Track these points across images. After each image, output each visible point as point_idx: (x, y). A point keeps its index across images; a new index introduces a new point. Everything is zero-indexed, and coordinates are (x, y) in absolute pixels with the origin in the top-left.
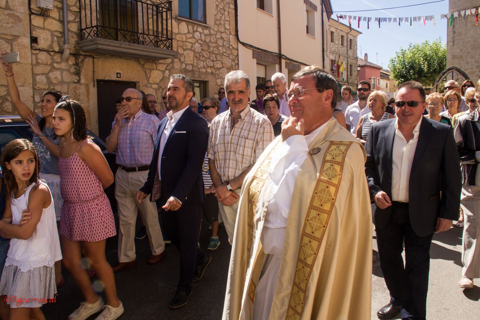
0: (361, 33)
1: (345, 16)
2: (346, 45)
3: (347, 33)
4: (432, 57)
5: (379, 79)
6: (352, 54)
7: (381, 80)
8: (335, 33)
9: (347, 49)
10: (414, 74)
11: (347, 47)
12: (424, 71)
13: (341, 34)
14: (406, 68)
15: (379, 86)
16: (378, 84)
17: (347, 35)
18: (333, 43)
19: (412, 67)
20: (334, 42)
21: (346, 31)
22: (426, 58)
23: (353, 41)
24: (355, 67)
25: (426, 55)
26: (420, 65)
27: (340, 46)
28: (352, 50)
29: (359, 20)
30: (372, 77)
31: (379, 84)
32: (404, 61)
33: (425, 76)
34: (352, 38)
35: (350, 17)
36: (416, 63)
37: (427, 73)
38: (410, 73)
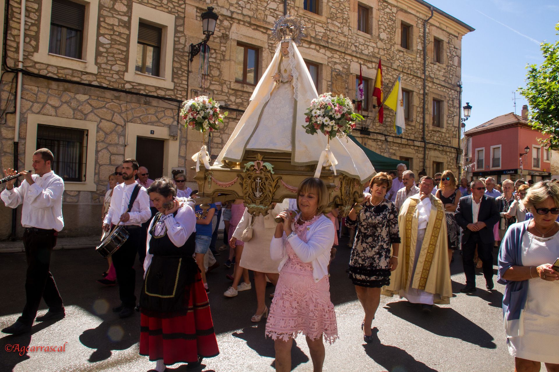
0: (471, 29)
2: (420, 47)
3: (425, 22)
5: (547, 150)
6: (441, 73)
7: (553, 151)
8: (374, 11)
9: (424, 59)
11: (425, 55)
13: (402, 17)
15: (548, 162)
16: (545, 158)
17: (424, 25)
18: (368, 36)
20: (371, 34)
21: (421, 16)
23: (445, 45)
24: (454, 107)
27: (398, 47)
28: (444, 66)
30: (534, 145)
31: (548, 159)
34: (442, 36)
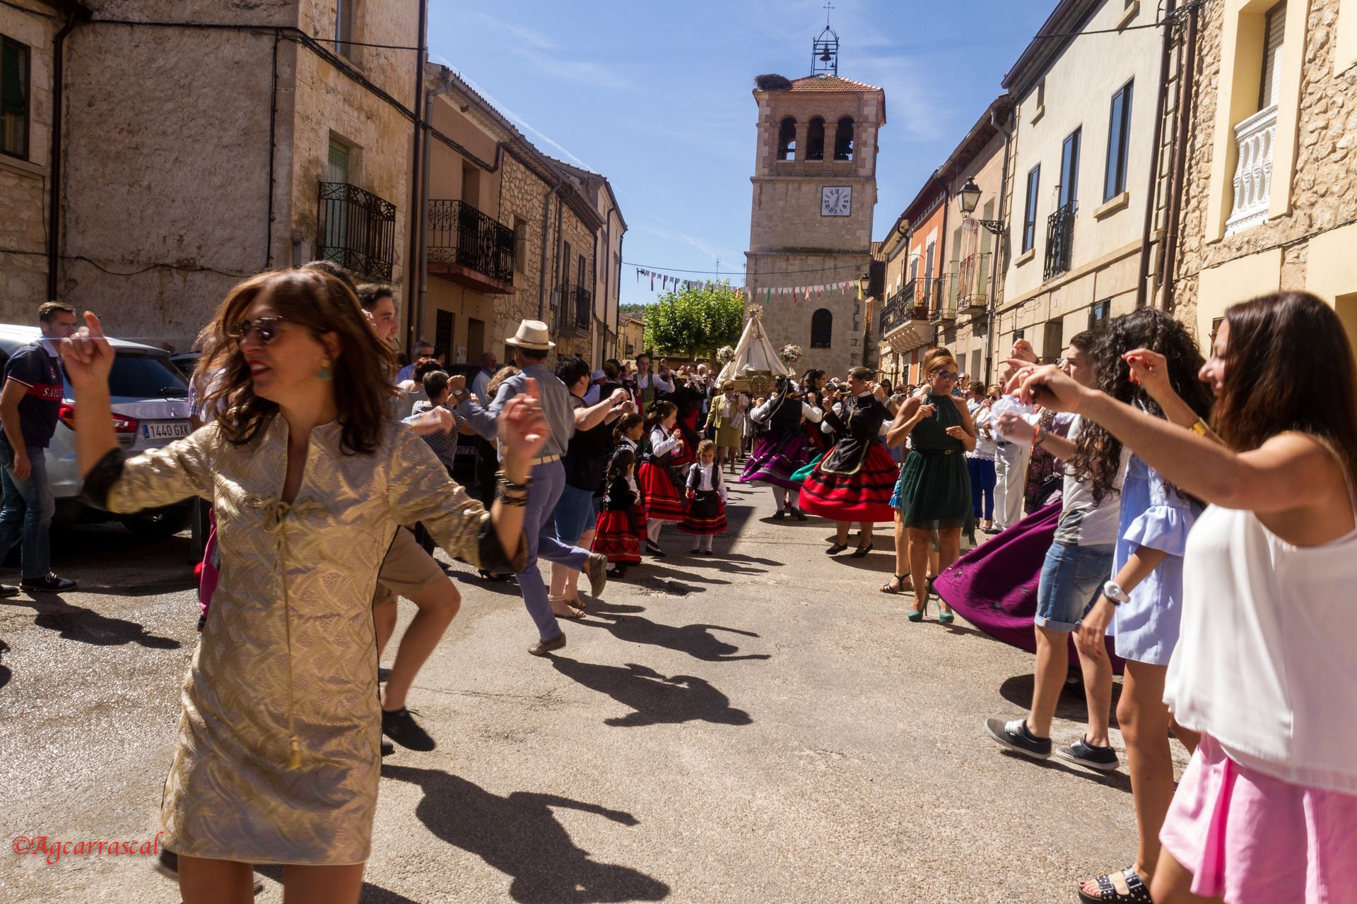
1: (648, 272)
4: (718, 310)
10: (689, 337)
12: (705, 334)
14: (675, 326)
19: (686, 325)
22: (710, 312)
25: (709, 307)
26: (699, 322)
29: (665, 280)
32: (673, 312)
33: (706, 343)
35: (654, 274)
36: (692, 319)
37: (709, 338)
38: (682, 335)
